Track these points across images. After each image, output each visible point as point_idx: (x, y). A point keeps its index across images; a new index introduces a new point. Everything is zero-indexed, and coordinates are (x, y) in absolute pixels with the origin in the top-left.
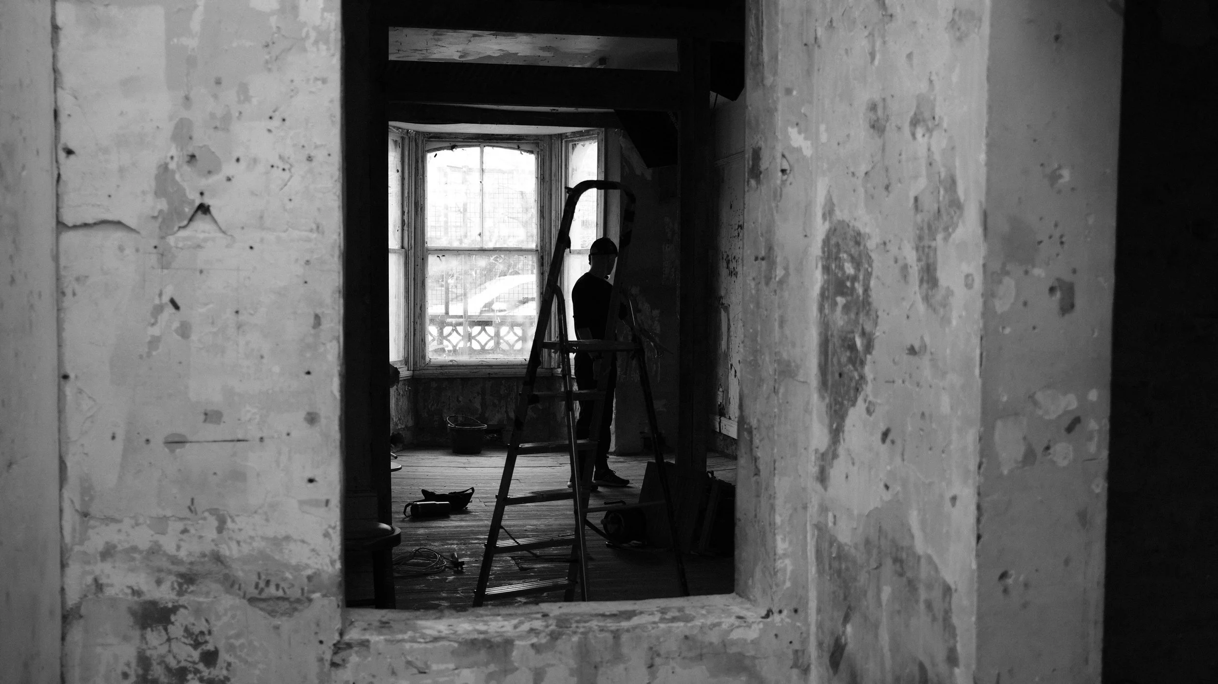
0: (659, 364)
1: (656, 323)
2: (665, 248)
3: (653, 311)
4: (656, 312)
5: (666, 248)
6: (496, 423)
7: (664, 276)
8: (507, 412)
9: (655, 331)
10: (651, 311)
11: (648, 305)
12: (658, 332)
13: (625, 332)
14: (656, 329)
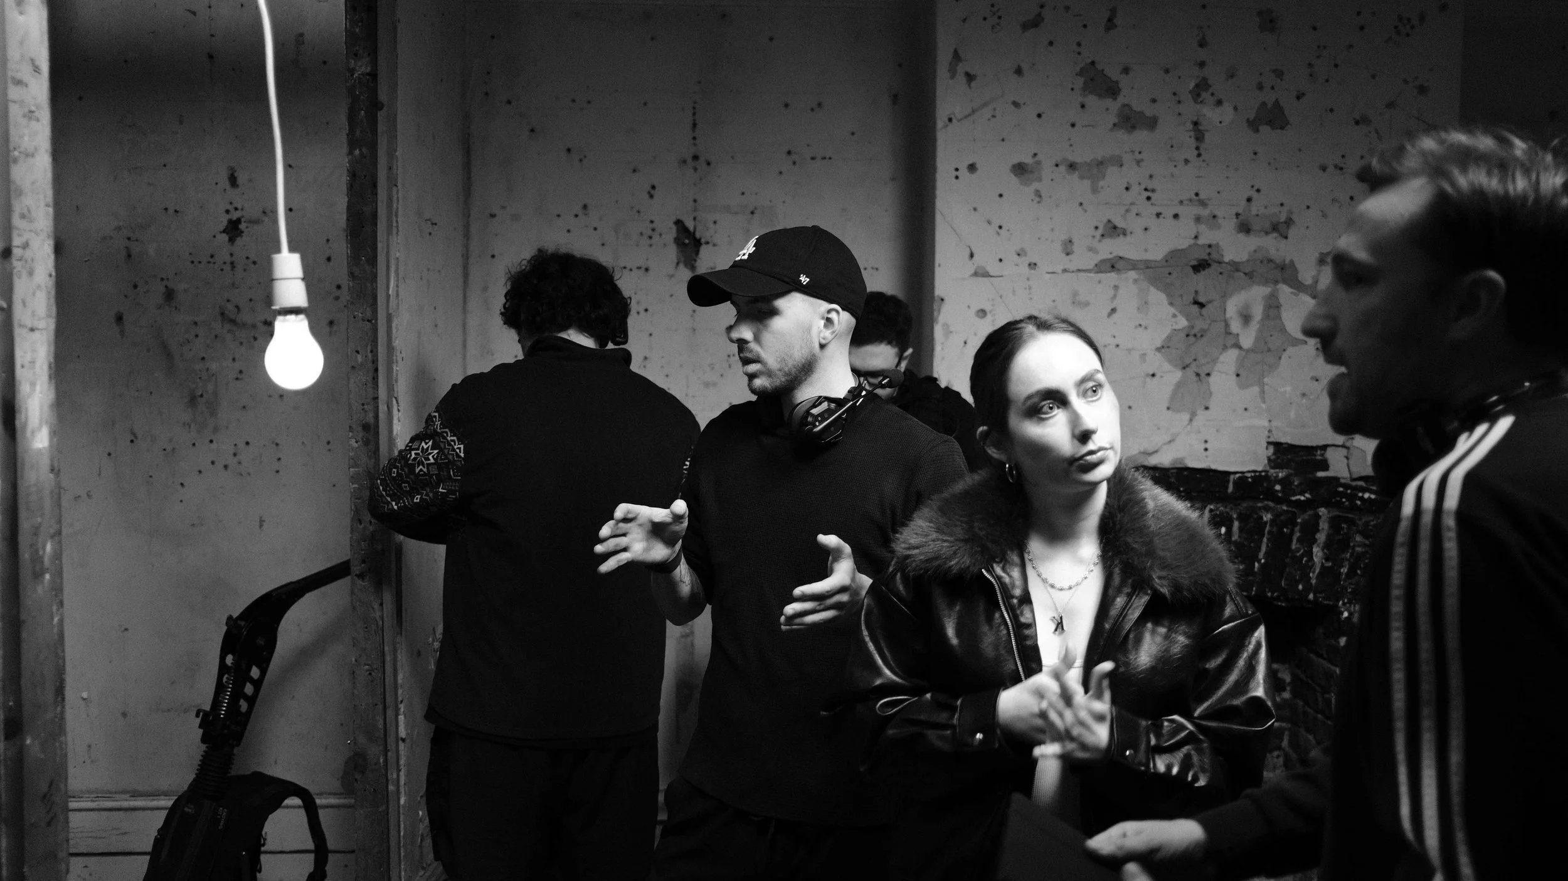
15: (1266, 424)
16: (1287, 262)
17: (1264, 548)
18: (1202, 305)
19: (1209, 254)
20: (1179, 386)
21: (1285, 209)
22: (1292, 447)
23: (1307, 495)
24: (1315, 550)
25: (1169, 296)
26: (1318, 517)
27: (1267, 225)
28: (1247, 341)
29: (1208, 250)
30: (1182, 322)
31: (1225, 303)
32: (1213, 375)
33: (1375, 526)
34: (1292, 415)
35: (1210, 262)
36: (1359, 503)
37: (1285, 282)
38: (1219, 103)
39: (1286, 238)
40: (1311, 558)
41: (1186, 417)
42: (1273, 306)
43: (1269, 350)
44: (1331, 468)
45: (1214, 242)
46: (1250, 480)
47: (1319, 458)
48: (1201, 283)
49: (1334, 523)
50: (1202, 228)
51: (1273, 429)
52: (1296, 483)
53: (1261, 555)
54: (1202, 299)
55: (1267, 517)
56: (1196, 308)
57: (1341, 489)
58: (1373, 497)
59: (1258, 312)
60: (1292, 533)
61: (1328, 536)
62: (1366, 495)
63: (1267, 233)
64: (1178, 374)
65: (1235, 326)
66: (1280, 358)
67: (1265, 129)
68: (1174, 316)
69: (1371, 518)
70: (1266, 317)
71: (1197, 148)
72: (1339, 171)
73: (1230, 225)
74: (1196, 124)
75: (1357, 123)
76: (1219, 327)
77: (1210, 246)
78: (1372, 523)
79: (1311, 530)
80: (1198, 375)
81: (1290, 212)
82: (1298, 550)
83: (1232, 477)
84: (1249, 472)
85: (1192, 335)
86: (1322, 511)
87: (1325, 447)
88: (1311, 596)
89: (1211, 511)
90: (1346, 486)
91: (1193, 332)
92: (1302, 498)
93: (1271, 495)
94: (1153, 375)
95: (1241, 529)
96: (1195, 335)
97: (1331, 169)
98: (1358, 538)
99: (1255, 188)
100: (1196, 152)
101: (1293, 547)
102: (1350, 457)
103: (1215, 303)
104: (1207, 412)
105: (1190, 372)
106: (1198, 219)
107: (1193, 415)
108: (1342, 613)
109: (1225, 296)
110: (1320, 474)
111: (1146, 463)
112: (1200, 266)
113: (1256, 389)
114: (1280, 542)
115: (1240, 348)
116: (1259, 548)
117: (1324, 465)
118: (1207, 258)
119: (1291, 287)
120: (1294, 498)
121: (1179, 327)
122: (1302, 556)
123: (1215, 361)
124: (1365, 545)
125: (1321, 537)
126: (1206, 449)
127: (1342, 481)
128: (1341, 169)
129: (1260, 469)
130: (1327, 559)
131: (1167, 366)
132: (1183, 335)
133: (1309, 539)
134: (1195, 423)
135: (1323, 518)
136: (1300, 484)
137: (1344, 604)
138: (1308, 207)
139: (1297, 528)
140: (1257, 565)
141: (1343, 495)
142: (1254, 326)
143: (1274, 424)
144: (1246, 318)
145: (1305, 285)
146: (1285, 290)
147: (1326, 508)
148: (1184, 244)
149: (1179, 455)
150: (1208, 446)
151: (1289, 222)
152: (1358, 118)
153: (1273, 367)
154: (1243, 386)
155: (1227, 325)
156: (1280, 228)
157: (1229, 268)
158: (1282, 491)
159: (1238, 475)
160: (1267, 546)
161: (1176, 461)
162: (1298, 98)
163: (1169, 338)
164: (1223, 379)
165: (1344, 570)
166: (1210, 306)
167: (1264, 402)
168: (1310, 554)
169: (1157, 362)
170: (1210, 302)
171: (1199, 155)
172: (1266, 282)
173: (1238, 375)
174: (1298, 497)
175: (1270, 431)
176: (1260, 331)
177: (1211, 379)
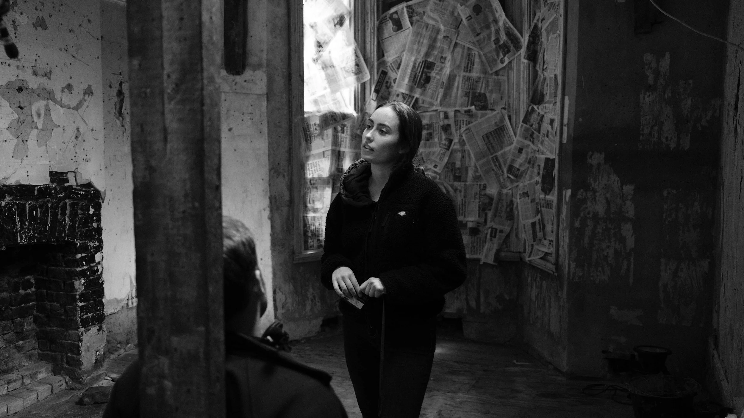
0: (632, 261)
1: (628, 203)
2: (644, 98)
3: (624, 187)
4: (629, 189)
5: (646, 96)
6: (454, 311)
7: (641, 137)
8: (467, 300)
9: (627, 215)
10: (622, 186)
11: (617, 178)
12: (631, 217)
13: (582, 214)
14: (628, 213)
15: (49, 163)
16: (51, 89)
17: (49, 220)
18: (21, 108)
19: (23, 84)
20: (17, 146)
21: (49, 66)
22: (57, 173)
23: (63, 194)
24: (66, 218)
25: (9, 103)
26: (67, 203)
27: (43, 73)
28: (40, 126)
29: (23, 82)
30: (16, 116)
31: (31, 107)
32: (29, 141)
33: (85, 205)
34: (57, 158)
35: (23, 88)
36: (79, 196)
37: (50, 99)
38: (21, 13)
39: (50, 79)
40: (65, 222)
41: (20, 161)
42: (48, 110)
43: (47, 130)
44: (69, 182)
45: (25, 79)
46: (43, 189)
47: (65, 177)
48: (21, 97)
49: (72, 205)
50: (20, 71)
51: (51, 165)
52: (58, 189)
53: (49, 224)
54: (22, 105)
55: (49, 205)
56: (19, 109)
57: (74, 191)
58: (84, 193)
59: (42, 112)
60: (58, 211)
61: (70, 211)
62: (82, 193)
63: (43, 77)
64: (16, 140)
65: (35, 119)
66: (51, 133)
67: (39, 28)
68: (12, 113)
69: (83, 202)
70: (46, 115)
71: (15, 33)
72: (66, 52)
73: (30, 71)
74: (13, 21)
75: (70, 31)
76: (29, 118)
77: (23, 81)
78: (84, 204)
79: (64, 209)
80: (23, 141)
81: (51, 68)
82: (61, 218)
83: (36, 188)
84: (44, 185)
85: (20, 122)
86: (67, 201)
87: (67, 173)
88: (66, 238)
89: (29, 204)
90: (75, 189)
91: (20, 121)
92: (62, 196)
93: (51, 195)
94: (6, 141)
95: (41, 211)
96: (21, 122)
97: (63, 50)
98: (79, 211)
99: (38, 55)
100: (15, 35)
101: (59, 217)
102: (76, 176)
103: (27, 107)
104: (27, 158)
105: (20, 139)
106: (18, 67)
107: (22, 159)
108: (77, 244)
109: (30, 104)
110: (66, 185)
111: (5, 184)
112: (20, 90)
113: (44, 147)
114: (54, 216)
115: (37, 128)
116: (47, 219)
117: (67, 181)
118: (22, 86)
119: (53, 102)
120: (59, 196)
121: (15, 118)
122: (62, 221)
123: (29, 134)
124: (82, 214)
125: (68, 212)
126: (28, 176)
127: (73, 187)
128: (67, 51)
129: (48, 184)
130: (71, 221)
131: (11, 137)
132: (16, 122)
133: (64, 214)
134: (23, 163)
135: (68, 204)
136: (60, 189)
137: (77, 240)
138: (57, 66)
139: (60, 209)
140: (48, 227)
141: (74, 193)
142: (42, 118)
143: (51, 163)
144: (39, 115)
145: (57, 101)
146: (51, 103)
147: (68, 199)
148: (13, 79)
149: (18, 179)
150: (28, 174)
151: (50, 72)
152: (70, 29)
153: (50, 137)
154: (40, 146)
155: (32, 118)
156: (47, 75)
157: (31, 91)
158: (55, 193)
159: (39, 187)
160: (51, 218)
161: (17, 181)
162: (50, 17)
163: (11, 123)
164: (32, 143)
165: (77, 226)
166: (25, 108)
167: (47, 154)
168: (64, 220)
169: (7, 135)
170: (25, 107)
171: (16, 37)
172: (44, 99)
173: (37, 141)
174: (60, 195)
175: (50, 166)
176: (44, 121)
177: (28, 143)
